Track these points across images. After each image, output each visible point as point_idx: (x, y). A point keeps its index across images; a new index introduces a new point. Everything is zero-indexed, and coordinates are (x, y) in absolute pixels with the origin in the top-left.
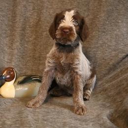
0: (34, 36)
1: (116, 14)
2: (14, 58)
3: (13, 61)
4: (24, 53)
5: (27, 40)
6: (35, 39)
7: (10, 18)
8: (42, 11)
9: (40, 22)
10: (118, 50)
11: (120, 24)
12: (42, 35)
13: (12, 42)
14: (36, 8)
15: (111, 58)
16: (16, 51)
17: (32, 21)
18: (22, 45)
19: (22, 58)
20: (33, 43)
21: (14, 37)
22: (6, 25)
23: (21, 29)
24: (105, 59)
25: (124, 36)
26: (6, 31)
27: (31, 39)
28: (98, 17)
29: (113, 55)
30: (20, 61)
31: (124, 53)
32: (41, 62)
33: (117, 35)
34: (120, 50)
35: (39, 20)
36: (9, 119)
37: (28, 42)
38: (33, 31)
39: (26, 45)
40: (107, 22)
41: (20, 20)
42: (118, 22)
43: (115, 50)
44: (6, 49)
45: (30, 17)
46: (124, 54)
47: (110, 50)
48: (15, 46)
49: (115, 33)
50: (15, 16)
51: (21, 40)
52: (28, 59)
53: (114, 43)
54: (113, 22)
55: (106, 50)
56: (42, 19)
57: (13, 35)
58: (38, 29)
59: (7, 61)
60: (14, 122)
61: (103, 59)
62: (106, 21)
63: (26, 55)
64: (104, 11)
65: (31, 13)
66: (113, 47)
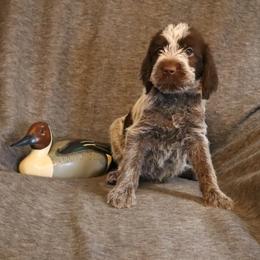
0: (85, 67)
1: (241, 30)
2: (46, 106)
4: (65, 97)
5: (71, 72)
6: (87, 71)
7: (38, 29)
8: (102, 18)
9: (97, 40)
10: (241, 97)
11: (248, 49)
12: (101, 65)
13: (43, 75)
14: (90, 12)
15: (229, 112)
16: (49, 94)
17: (81, 37)
18: (61, 82)
19: (61, 107)
20: (82, 80)
21: (45, 65)
22: (30, 41)
23: (60, 51)
24: (218, 114)
25: (253, 71)
26: (30, 53)
27: (78, 71)
28: (207, 34)
29: (234, 106)
30: (57, 113)
31: (252, 103)
33: (241, 69)
34: (246, 98)
35: (95, 37)
37: (73, 76)
38: (83, 56)
39: (69, 83)
40: (224, 45)
41: (58, 33)
42: (245, 45)
43: (236, 98)
44: (31, 89)
45: (77, 29)
46: (253, 106)
47: (227, 98)
48: (47, 84)
49: (239, 64)
50: (49, 26)
51: (60, 73)
52: (72, 109)
53: (235, 84)
54: (236, 45)
55: (221, 97)
56: (101, 33)
57: (45, 62)
58: (93, 52)
59: (31, 111)
62: (223, 42)
63: (69, 101)
64: (218, 23)
65: (79, 22)
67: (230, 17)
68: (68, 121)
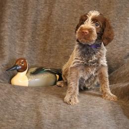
0: (45, 30)
1: (125, 11)
2: (25, 50)
3: (25, 53)
4: (35, 45)
5: (38, 33)
6: (46, 32)
7: (22, 10)
8: (54, 5)
9: (51, 16)
10: (125, 45)
12: (53, 29)
13: (23, 34)
14: (48, 2)
15: (119, 53)
16: (27, 44)
17: (44, 15)
18: (33, 37)
19: (33, 50)
20: (44, 37)
21: (25, 29)
22: (17, 17)
23: (33, 22)
24: (114, 54)
26: (17, 23)
27: (42, 32)
28: (108, 13)
29: (121, 50)
30: (31, 53)
32: (52, 55)
33: (125, 31)
34: (127, 46)
35: (51, 14)
36: (23, 102)
37: (39, 35)
38: (44, 24)
39: (37, 38)
40: (117, 19)
41: (32, 13)
43: (122, 46)
44: (18, 41)
45: (41, 11)
47: (118, 46)
48: (26, 39)
50: (27, 9)
51: (32, 33)
52: (39, 51)
53: (122, 39)
54: (122, 19)
55: (114, 45)
56: (54, 13)
58: (49, 22)
59: (18, 52)
60: (28, 105)
61: (112, 53)
63: (37, 47)
64: (113, 8)
65: (42, 7)
66: (121, 43)
67: (119, 5)
68: (36, 58)
